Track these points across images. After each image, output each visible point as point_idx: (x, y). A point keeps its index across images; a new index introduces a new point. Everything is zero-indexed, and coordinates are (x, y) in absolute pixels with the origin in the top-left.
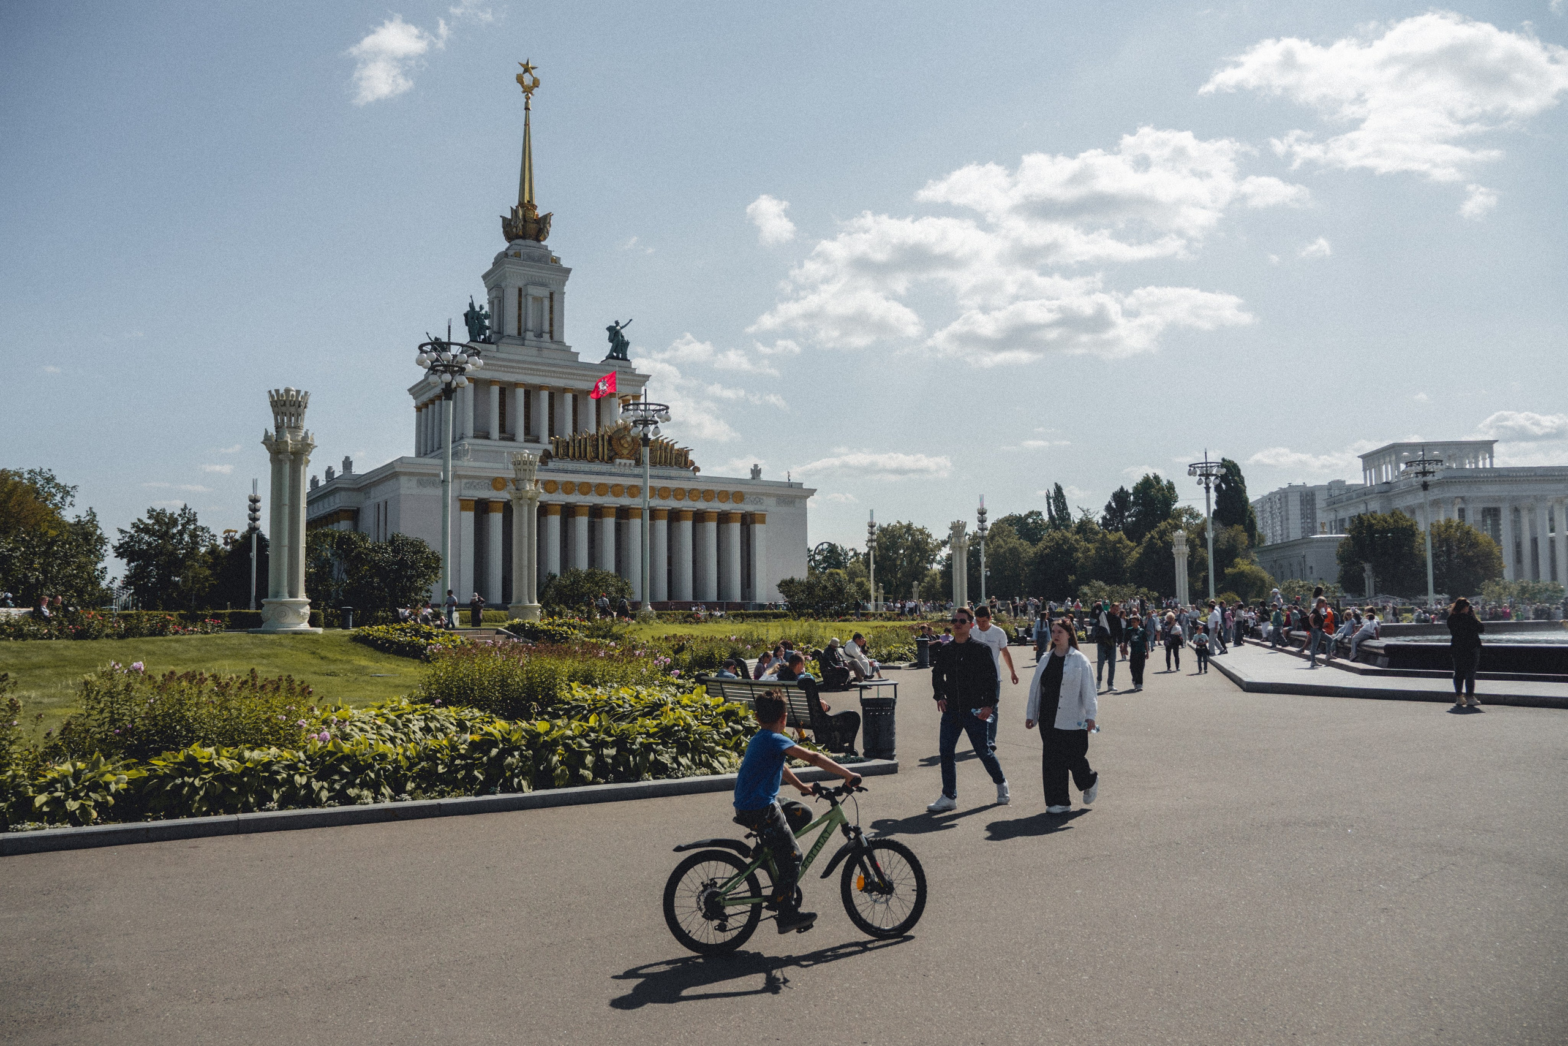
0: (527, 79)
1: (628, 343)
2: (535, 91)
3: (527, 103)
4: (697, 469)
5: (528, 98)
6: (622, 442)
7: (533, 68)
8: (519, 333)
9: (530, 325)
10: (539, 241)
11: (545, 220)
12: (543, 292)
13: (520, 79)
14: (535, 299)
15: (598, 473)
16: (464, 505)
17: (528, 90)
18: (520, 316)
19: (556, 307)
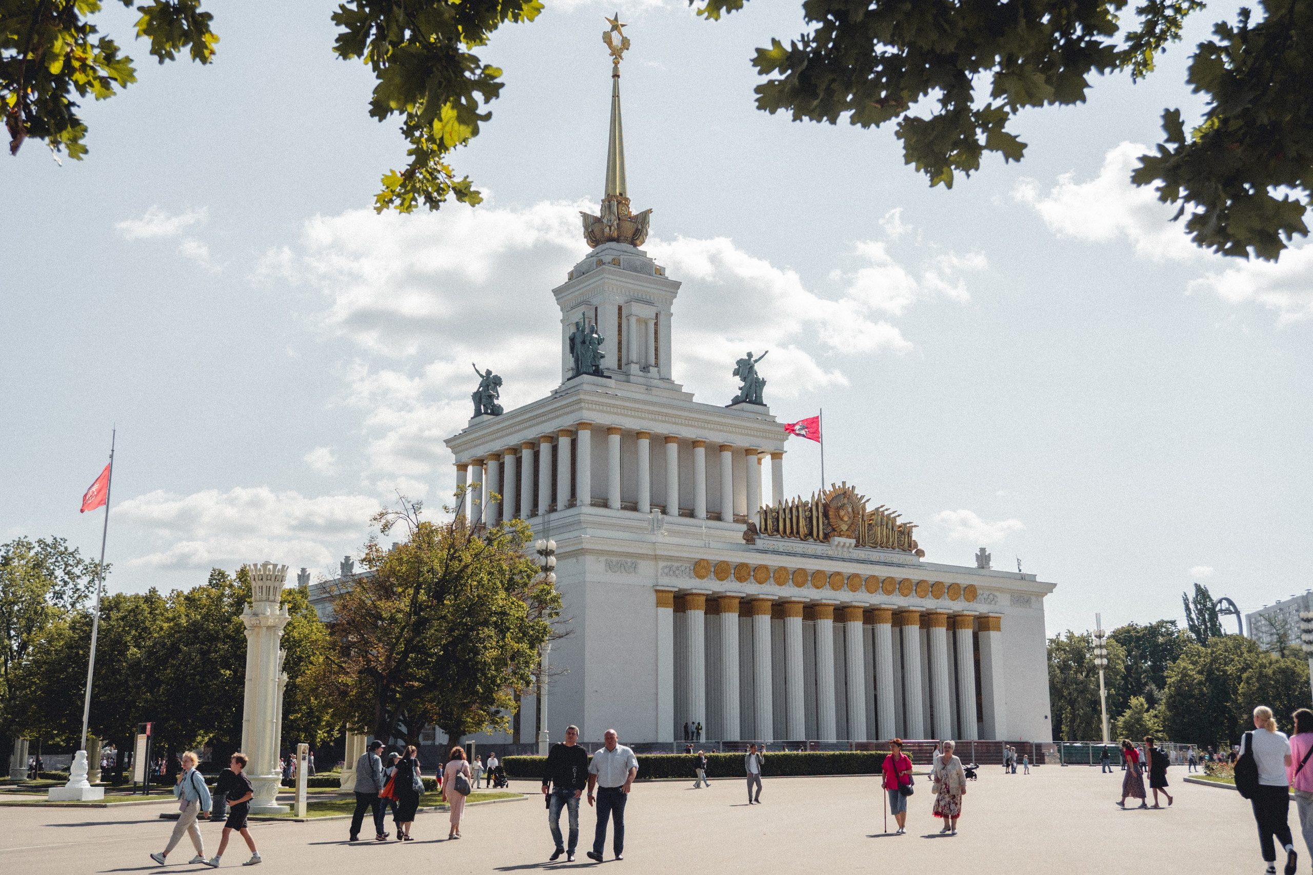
0: (616, 38)
1: (763, 383)
2: (625, 54)
3: (616, 69)
4: (920, 553)
5: (616, 64)
6: (842, 513)
7: (623, 26)
8: (620, 367)
9: (634, 356)
10: (635, 245)
11: (644, 217)
12: (647, 312)
13: (607, 38)
14: (641, 321)
15: (816, 557)
16: (661, 597)
17: (617, 54)
18: (620, 343)
19: (661, 332)
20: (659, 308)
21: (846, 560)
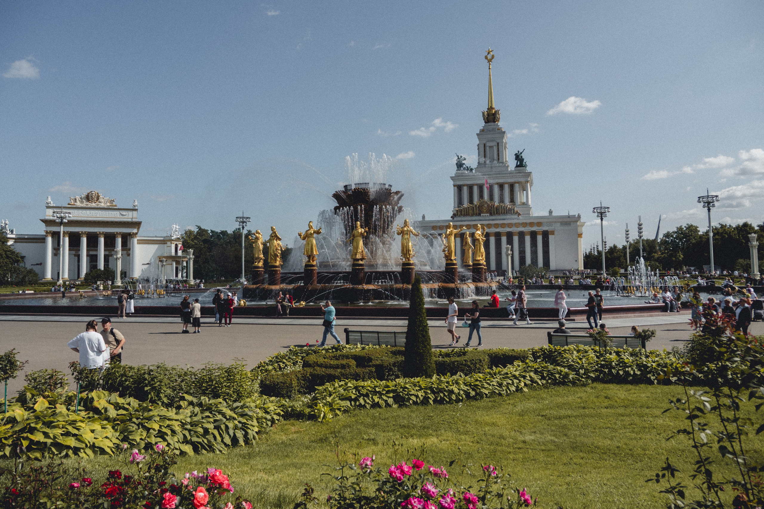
0: (489, 57)
2: (492, 61)
3: (489, 66)
5: (490, 64)
6: (483, 207)
7: (491, 51)
8: (485, 162)
9: (488, 158)
11: (497, 112)
12: (494, 144)
13: (486, 58)
14: (490, 147)
17: (490, 61)
18: (485, 155)
19: (500, 149)
20: (498, 141)
21: (486, 220)
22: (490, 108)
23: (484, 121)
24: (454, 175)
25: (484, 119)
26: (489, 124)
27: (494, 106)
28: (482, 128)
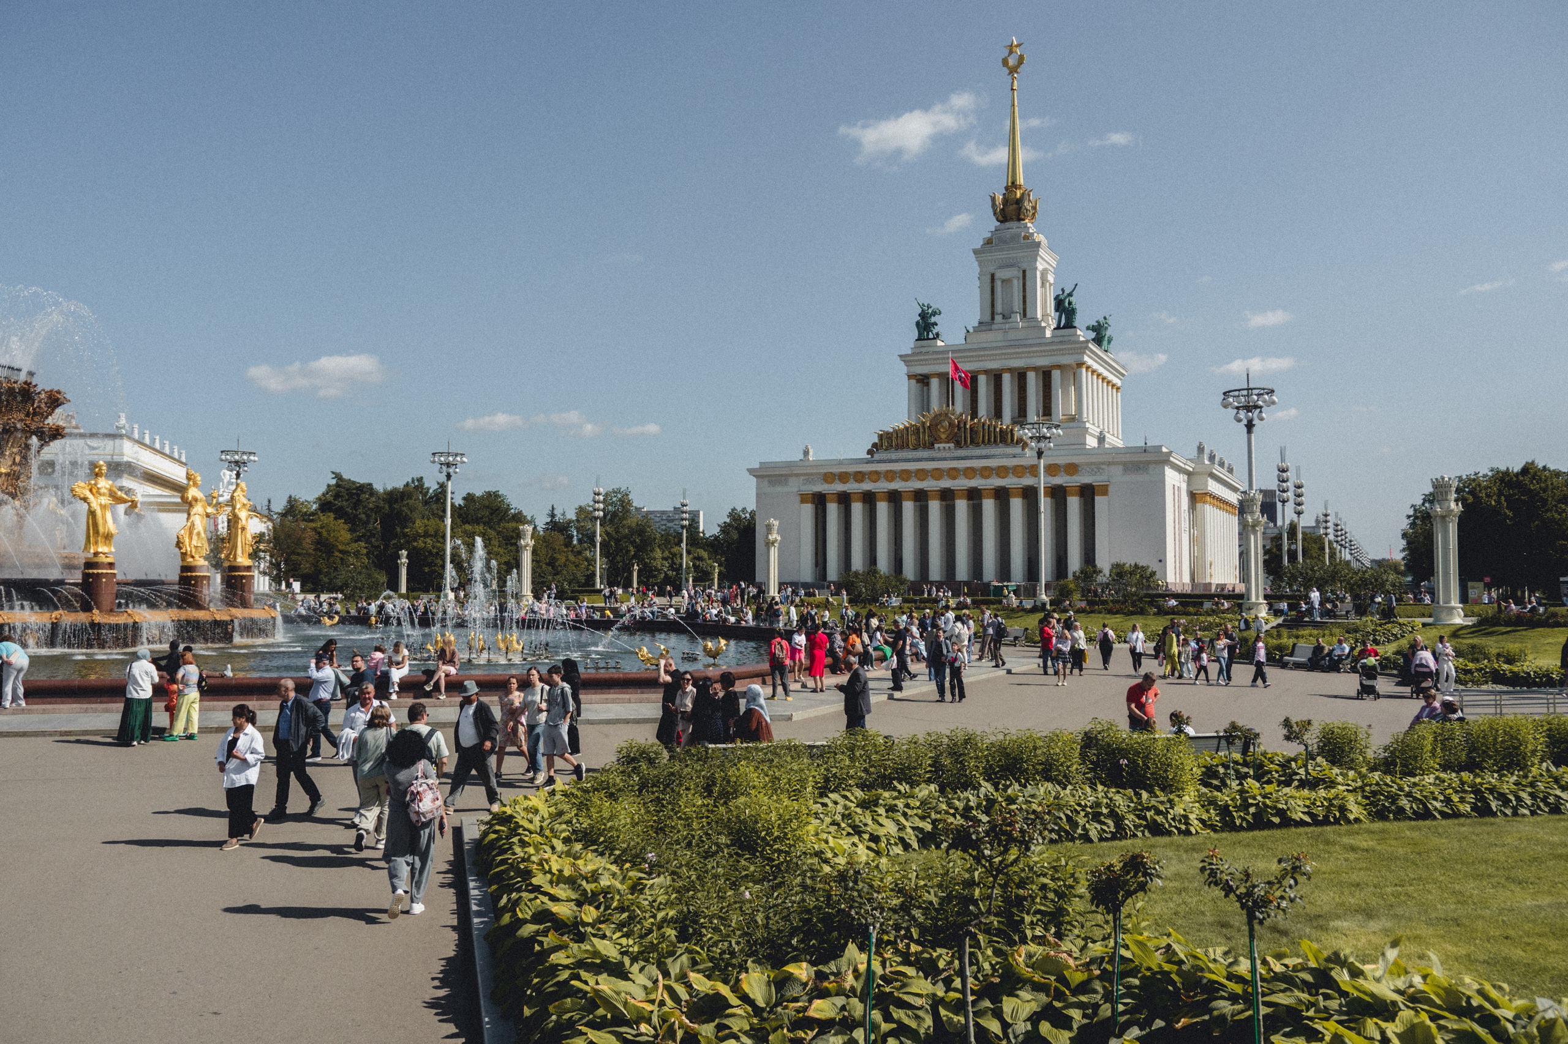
0: (1013, 60)
2: (1020, 69)
3: (1012, 84)
5: (1013, 78)
8: (993, 318)
9: (999, 308)
10: (1018, 221)
11: (1024, 196)
13: (1005, 62)
15: (917, 460)
16: (804, 498)
17: (1013, 71)
18: (993, 301)
19: (1028, 284)
20: (1024, 266)
21: (945, 459)
22: (1013, 185)
23: (994, 219)
24: (910, 352)
25: (995, 214)
26: (1007, 225)
27: (1021, 180)
28: (989, 235)
